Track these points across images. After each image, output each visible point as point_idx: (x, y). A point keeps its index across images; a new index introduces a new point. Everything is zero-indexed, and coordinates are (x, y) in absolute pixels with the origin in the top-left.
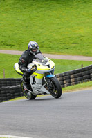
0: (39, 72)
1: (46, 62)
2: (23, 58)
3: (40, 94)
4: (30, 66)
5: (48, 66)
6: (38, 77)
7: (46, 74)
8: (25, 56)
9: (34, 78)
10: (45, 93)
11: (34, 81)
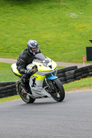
0: (40, 74)
2: (22, 58)
3: (40, 97)
4: (29, 67)
5: (50, 67)
6: (39, 78)
7: (48, 76)
8: (24, 56)
9: (34, 80)
10: (46, 97)
11: (34, 83)
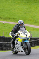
0: (20, 38)
1: (25, 33)
2: (14, 28)
5: (26, 35)
8: (16, 28)
9: (17, 41)
